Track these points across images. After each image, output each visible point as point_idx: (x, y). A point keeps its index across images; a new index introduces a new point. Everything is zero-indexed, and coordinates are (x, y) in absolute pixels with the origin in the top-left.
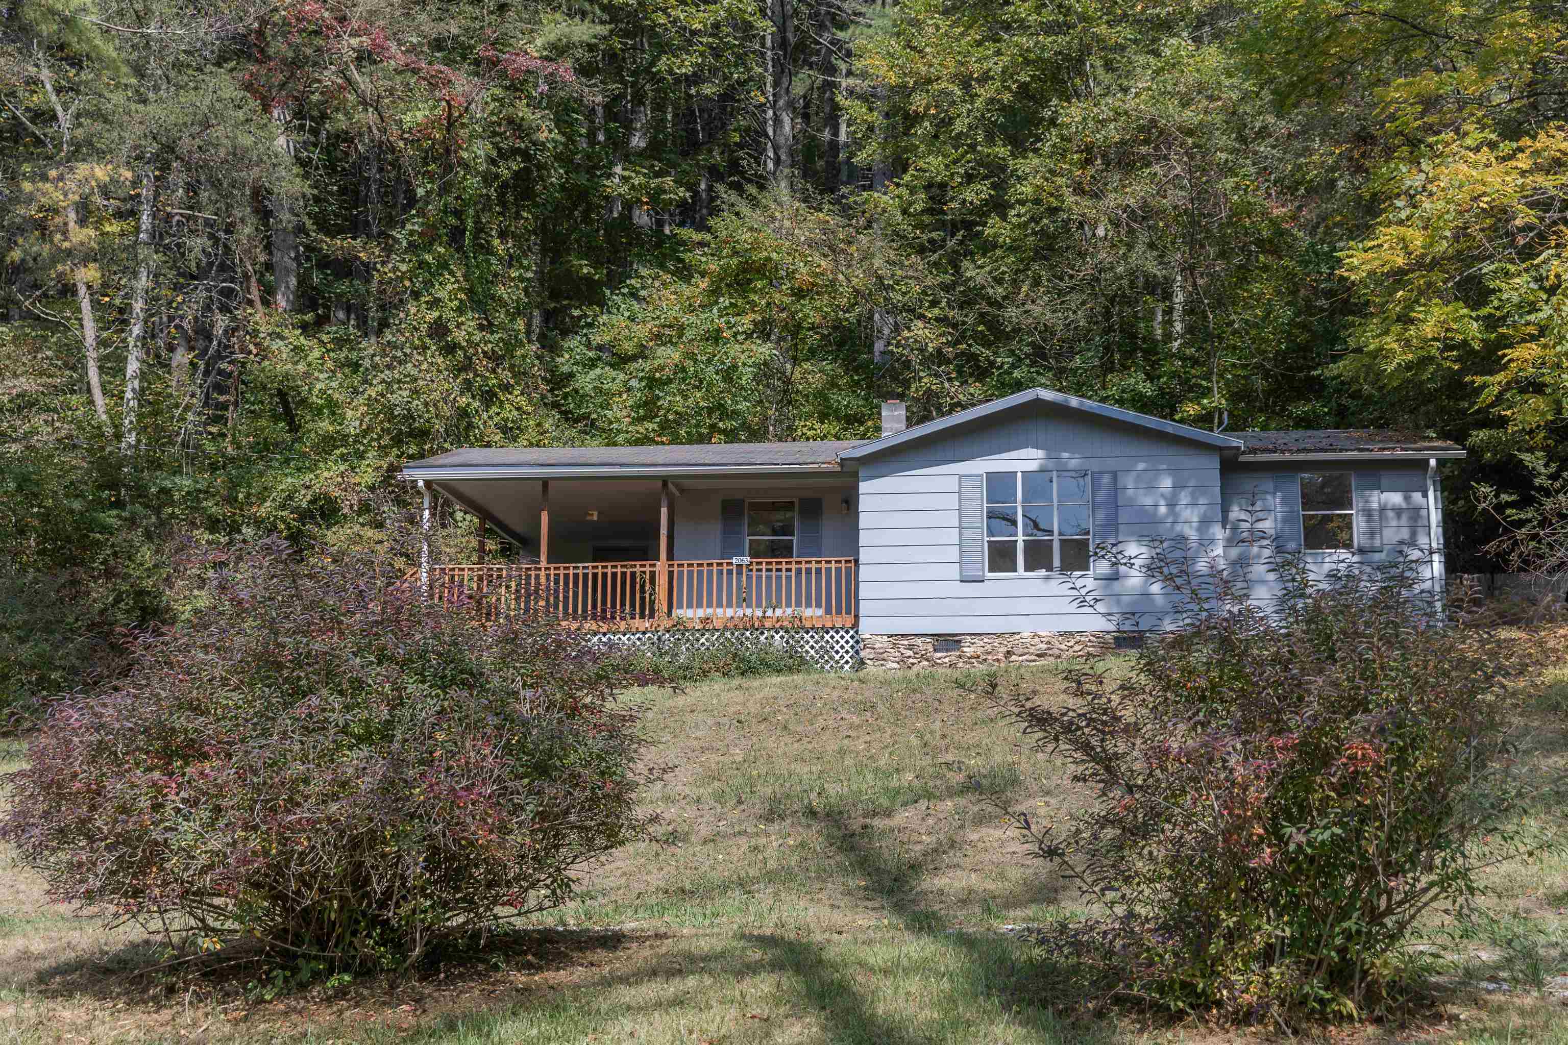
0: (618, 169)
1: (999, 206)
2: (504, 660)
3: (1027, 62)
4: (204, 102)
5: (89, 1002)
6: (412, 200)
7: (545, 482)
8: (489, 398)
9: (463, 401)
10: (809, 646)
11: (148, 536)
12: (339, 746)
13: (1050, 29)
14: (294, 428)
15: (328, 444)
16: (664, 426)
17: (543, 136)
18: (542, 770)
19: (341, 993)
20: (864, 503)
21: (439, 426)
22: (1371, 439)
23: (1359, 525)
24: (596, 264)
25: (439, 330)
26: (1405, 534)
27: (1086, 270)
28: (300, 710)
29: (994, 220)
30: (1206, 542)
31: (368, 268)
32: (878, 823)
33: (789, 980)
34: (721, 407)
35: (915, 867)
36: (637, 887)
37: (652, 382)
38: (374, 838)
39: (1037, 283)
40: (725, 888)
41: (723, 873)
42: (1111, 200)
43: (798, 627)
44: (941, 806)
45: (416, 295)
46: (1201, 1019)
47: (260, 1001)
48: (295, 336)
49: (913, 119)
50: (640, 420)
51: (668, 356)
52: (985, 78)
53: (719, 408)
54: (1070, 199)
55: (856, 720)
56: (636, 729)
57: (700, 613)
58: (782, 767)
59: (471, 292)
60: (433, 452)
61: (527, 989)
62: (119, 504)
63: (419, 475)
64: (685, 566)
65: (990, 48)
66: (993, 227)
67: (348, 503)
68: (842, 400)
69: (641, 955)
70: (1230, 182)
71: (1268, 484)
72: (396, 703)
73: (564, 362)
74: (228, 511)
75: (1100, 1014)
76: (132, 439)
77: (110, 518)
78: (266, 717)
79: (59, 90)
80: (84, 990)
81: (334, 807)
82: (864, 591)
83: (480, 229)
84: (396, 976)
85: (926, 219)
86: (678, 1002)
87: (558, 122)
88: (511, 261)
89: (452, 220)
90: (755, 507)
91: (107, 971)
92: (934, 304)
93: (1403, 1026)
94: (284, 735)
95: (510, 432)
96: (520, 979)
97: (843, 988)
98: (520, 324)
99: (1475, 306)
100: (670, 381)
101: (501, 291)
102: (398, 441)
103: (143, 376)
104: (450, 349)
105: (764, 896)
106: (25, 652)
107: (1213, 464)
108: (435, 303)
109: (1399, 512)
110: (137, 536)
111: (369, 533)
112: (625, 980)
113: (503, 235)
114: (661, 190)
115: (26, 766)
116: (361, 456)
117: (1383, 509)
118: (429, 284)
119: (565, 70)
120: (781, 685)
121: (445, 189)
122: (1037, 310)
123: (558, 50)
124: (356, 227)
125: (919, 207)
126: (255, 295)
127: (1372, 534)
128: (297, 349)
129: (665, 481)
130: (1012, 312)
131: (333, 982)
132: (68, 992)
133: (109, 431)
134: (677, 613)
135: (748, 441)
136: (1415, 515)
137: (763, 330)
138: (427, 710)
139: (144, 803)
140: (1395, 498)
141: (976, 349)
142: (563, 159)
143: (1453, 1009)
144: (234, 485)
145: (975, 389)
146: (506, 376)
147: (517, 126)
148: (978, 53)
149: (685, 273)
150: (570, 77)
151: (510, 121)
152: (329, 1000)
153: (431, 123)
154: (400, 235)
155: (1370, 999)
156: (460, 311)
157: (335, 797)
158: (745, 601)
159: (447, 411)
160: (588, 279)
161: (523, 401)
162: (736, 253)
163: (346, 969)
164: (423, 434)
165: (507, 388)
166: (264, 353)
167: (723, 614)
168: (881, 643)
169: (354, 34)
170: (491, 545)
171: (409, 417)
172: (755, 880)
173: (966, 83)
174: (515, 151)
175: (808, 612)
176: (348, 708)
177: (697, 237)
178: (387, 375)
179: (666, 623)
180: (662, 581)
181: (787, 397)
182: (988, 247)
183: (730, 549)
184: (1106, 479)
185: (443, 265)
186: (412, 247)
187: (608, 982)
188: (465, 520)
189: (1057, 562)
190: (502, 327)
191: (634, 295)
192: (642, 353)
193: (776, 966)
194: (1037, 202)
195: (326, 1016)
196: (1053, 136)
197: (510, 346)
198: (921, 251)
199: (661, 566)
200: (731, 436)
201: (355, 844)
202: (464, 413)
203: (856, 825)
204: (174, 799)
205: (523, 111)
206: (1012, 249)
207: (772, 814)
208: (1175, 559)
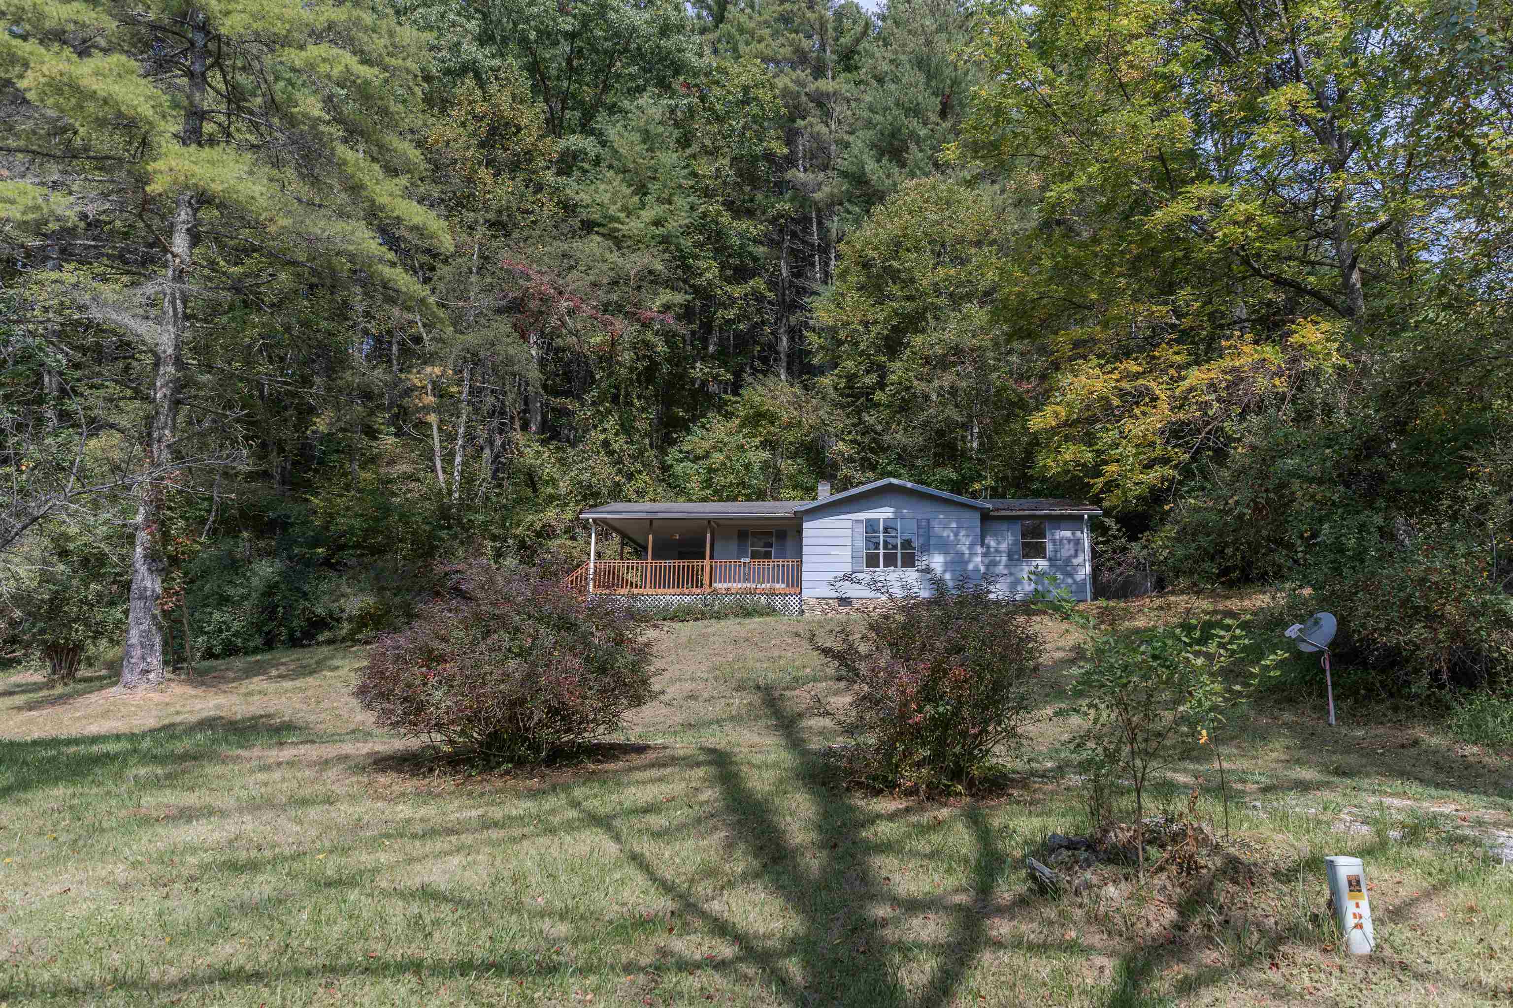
0: (698, 365)
1: (881, 385)
2: (589, 618)
3: (897, 314)
4: (491, 334)
5: (395, 775)
6: (594, 381)
7: (651, 521)
8: (630, 477)
9: (617, 479)
10: (778, 602)
11: (462, 543)
12: (507, 658)
13: (909, 298)
14: (535, 490)
15: (551, 499)
16: (716, 492)
17: (659, 349)
18: (602, 670)
19: (508, 773)
20: (805, 533)
21: (605, 491)
22: (1058, 504)
23: (1049, 547)
24: (686, 411)
25: (606, 443)
26: (1072, 551)
27: (922, 417)
28: (489, 641)
29: (878, 392)
30: (973, 554)
31: (574, 413)
32: (788, 693)
33: (712, 770)
34: (743, 483)
35: (800, 715)
36: (669, 723)
37: (710, 470)
38: (522, 701)
39: (899, 424)
40: (711, 723)
41: (710, 716)
42: (936, 383)
43: (773, 593)
44: (819, 685)
45: (595, 427)
46: (891, 793)
47: (470, 776)
48: (536, 446)
49: (840, 343)
50: (702, 489)
51: (718, 457)
52: (875, 322)
53: (742, 484)
54: (916, 383)
55: (790, 641)
56: (654, 650)
57: (725, 585)
58: (750, 664)
59: (622, 425)
60: (601, 504)
61: (594, 772)
62: (449, 527)
63: (589, 516)
64: (718, 562)
65: (879, 308)
66: (879, 396)
67: (560, 528)
68: (805, 480)
69: (651, 756)
70: (995, 375)
71: (1005, 526)
72: (535, 638)
73: (669, 459)
74: (501, 531)
75: (848, 789)
76: (457, 495)
77: (444, 534)
78: (474, 643)
79: (425, 325)
80: (391, 768)
81: (502, 686)
82: (805, 576)
83: (628, 394)
84: (535, 765)
85: (847, 391)
86: (660, 780)
87: (667, 342)
88: (643, 410)
89: (613, 390)
90: (754, 534)
91: (405, 760)
92: (850, 433)
93: (983, 798)
94: (482, 653)
95: (641, 494)
96: (591, 766)
97: (736, 775)
98: (647, 441)
99: (1090, 445)
100: (717, 470)
101: (638, 424)
102: (585, 498)
103: (463, 464)
104: (611, 453)
105: (728, 727)
106: (397, 600)
107: (977, 515)
108: (604, 431)
109: (1069, 541)
110: (456, 543)
111: (569, 543)
112: (638, 769)
113: (639, 397)
114: (718, 375)
115: (366, 663)
116: (566, 505)
117: (1061, 540)
118: (601, 422)
119: (670, 319)
120: (759, 623)
121: (610, 375)
122: (898, 436)
123: (667, 308)
124: (567, 394)
125: (842, 386)
126: (517, 425)
127: (1056, 552)
128: (538, 452)
129: (709, 521)
130: (887, 438)
131: (504, 767)
132: (384, 770)
133: (445, 491)
134: (715, 585)
135: (757, 500)
136: (1077, 542)
137: (764, 444)
138: (549, 642)
139: (417, 682)
140: (1068, 534)
141: (870, 455)
142: (668, 360)
143: (1010, 791)
144: (504, 519)
145: (870, 474)
146: (639, 466)
147: (647, 344)
148: (872, 310)
149: (728, 416)
150: (671, 321)
151: (643, 341)
152: (502, 776)
153: (603, 343)
154: (588, 398)
155: (971, 784)
156: (617, 434)
157: (503, 681)
158: (747, 580)
159: (609, 483)
160: (683, 418)
161: (647, 478)
162: (752, 407)
163: (510, 761)
164: (596, 495)
165: (640, 472)
166: (521, 454)
167: (735, 586)
168: (812, 602)
169: (567, 300)
170: (628, 549)
171: (590, 486)
172: (724, 720)
173: (866, 324)
174: (644, 356)
175: (777, 586)
176: (512, 640)
177: (734, 399)
178: (580, 466)
179: (709, 590)
180: (707, 569)
181: (777, 476)
182: (877, 405)
183: (741, 554)
184: (924, 523)
185: (609, 412)
186: (594, 403)
187: (630, 769)
188: (616, 538)
189: (899, 563)
190: (638, 442)
191: (703, 426)
192: (707, 456)
193: (710, 763)
194: (900, 383)
195: (499, 784)
196: (908, 352)
197: (641, 451)
198: (843, 407)
199: (707, 562)
200: (748, 498)
201: (513, 704)
202: (618, 484)
203: (777, 694)
204: (433, 681)
205: (650, 336)
206: (888, 406)
207: (739, 688)
208: (958, 562)
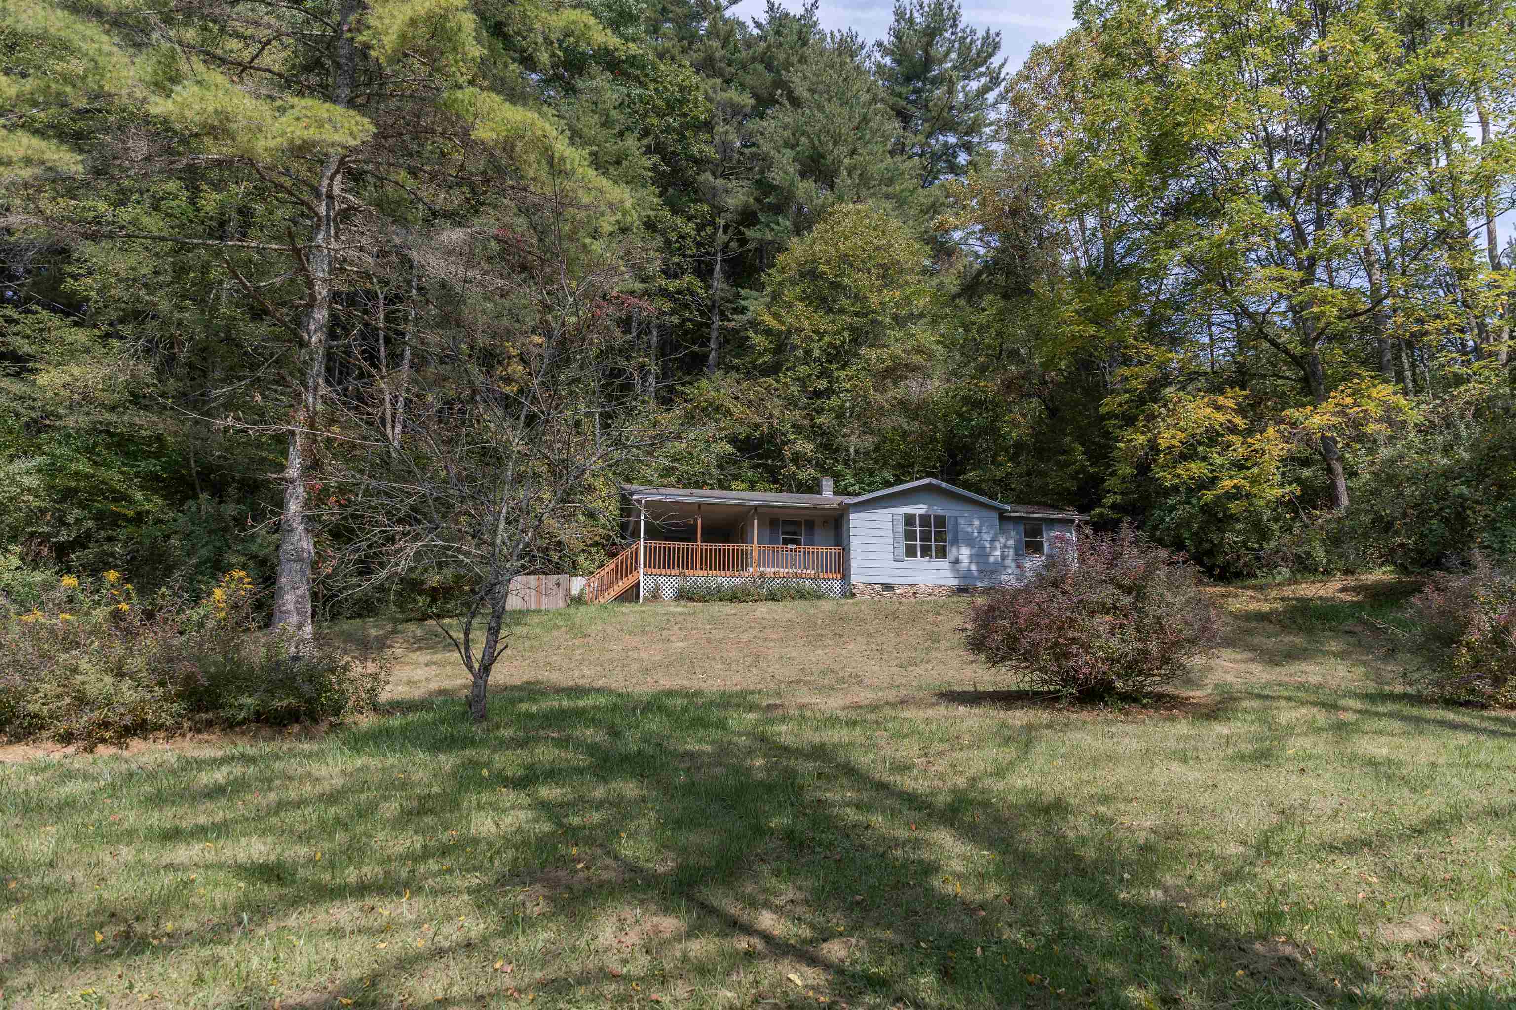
7: (699, 504)
10: (821, 587)
20: (852, 524)
23: (1046, 545)
30: (994, 548)
43: (817, 578)
57: (773, 570)
64: (766, 548)
71: (1013, 526)
82: (852, 563)
90: (784, 522)
107: (996, 516)
129: (756, 508)
134: (762, 569)
158: (794, 565)
167: (783, 571)
168: (861, 587)
179: (757, 573)
180: (756, 553)
183: (772, 540)
184: (954, 520)
189: (933, 554)
199: (755, 547)
208: (980, 556)
